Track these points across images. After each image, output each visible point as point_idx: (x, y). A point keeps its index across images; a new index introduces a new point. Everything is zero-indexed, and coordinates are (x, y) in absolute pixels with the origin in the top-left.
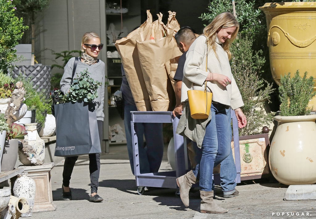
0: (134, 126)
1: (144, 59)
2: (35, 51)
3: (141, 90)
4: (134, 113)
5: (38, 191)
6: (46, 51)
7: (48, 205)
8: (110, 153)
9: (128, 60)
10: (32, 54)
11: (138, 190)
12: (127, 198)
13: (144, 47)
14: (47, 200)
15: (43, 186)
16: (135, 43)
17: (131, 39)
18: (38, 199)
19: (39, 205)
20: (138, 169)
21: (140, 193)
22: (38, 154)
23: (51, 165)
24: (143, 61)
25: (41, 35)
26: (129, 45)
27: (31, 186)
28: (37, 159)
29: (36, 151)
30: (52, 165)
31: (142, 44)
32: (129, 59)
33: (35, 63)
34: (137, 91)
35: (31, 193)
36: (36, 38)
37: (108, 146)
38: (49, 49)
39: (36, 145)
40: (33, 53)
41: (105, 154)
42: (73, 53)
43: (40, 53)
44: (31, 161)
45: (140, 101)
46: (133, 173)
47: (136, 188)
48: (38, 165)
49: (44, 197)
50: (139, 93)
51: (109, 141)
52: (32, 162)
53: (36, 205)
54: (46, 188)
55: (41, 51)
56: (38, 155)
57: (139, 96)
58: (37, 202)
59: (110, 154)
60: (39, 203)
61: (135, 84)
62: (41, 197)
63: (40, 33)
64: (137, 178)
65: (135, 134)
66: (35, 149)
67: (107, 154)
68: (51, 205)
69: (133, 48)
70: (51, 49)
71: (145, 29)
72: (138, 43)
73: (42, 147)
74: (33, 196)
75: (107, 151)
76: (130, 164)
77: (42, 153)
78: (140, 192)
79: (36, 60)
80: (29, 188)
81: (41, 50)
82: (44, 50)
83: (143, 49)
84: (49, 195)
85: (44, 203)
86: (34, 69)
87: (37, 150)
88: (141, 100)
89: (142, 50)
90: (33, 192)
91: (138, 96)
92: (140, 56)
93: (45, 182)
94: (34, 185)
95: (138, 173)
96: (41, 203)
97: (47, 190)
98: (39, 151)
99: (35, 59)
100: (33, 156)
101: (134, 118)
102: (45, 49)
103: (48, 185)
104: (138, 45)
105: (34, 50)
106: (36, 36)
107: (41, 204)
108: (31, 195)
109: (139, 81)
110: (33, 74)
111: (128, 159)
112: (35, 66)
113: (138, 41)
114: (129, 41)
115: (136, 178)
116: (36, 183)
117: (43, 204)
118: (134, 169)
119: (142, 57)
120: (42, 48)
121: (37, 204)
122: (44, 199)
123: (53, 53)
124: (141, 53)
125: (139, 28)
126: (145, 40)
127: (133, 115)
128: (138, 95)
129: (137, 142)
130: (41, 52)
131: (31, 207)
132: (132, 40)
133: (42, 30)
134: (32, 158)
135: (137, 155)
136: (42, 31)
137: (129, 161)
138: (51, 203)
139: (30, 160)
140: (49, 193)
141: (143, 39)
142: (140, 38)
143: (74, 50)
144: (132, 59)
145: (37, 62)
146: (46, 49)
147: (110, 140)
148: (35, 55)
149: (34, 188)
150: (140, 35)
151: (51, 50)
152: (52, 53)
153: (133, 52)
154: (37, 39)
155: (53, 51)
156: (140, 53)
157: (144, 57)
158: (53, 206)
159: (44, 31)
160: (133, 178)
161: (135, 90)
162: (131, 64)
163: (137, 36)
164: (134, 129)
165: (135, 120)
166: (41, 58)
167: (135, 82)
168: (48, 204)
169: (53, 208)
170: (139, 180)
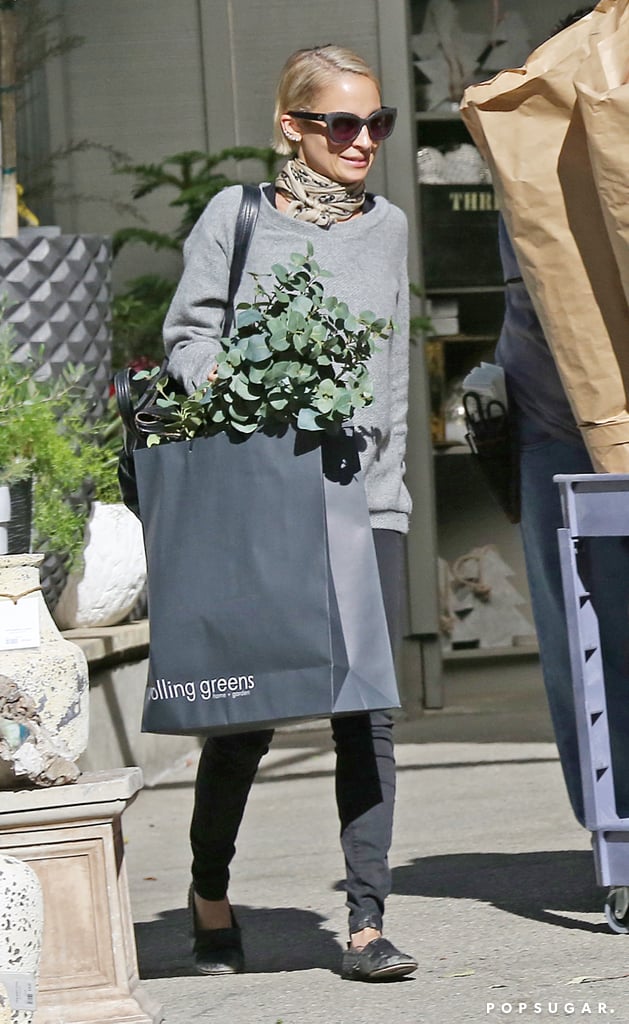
0: (577, 555)
1: (623, 185)
2: (22, 156)
3: (612, 355)
4: (574, 485)
5: (56, 930)
6: (76, 154)
7: (114, 1003)
8: (446, 710)
9: (537, 190)
10: (4, 172)
11: (607, 908)
12: (548, 956)
13: (623, 118)
14: (105, 975)
15: (83, 898)
16: (571, 97)
17: (548, 79)
18: (58, 974)
19: (61, 1002)
20: (602, 794)
21: (619, 922)
22: (50, 725)
23: (125, 781)
24: (616, 199)
25: (53, 66)
26: (540, 110)
27: (17, 899)
28: (48, 749)
29: (41, 708)
30: (132, 780)
31: (611, 105)
32: (540, 188)
33: (22, 223)
34: (586, 362)
35: (19, 938)
36: (21, 87)
37: (434, 668)
38: (99, 146)
39: (37, 673)
40: (11, 171)
41: (422, 716)
42: (231, 161)
43: (50, 166)
44: (11, 763)
45: (604, 416)
46: (580, 814)
47: (597, 898)
48: (53, 783)
49: (88, 962)
50: (601, 376)
51: (442, 640)
52: (19, 769)
53: (47, 1003)
54: (100, 909)
55: (51, 159)
56: (53, 729)
57: (600, 390)
58: (53, 986)
59: (448, 715)
60: (67, 995)
61: (574, 328)
62: (73, 961)
63: (45, 55)
64: (603, 844)
65: (583, 600)
66: (32, 697)
67: (434, 716)
68: (131, 1005)
69: (561, 126)
70: (105, 144)
71: (622, 19)
72: (589, 100)
73: (75, 685)
74: (29, 957)
75: (433, 696)
76: (558, 766)
77: (75, 716)
78: (620, 916)
79: (28, 206)
80: (7, 911)
81: (54, 149)
82: (70, 150)
83: (614, 129)
84: (118, 950)
85: (92, 993)
86: (17, 256)
87: (43, 701)
88: (614, 411)
89: (613, 135)
90: (30, 932)
91: (594, 392)
92: (599, 170)
93: (93, 876)
94: (35, 894)
95: (606, 815)
96: (75, 993)
97: (106, 924)
98: (57, 707)
99: (19, 204)
100: (25, 733)
101: (578, 511)
102: (75, 144)
103: (113, 895)
104: (585, 107)
105: (12, 155)
106: (26, 77)
107: (75, 1001)
108: (17, 951)
109: (597, 309)
110: (12, 283)
111: (548, 740)
112: (25, 242)
113: (585, 89)
114: (539, 87)
115: (595, 840)
116: (45, 886)
117: (88, 999)
118: (586, 795)
119: (613, 177)
120: (57, 140)
121: (54, 997)
122: (90, 969)
123: (121, 165)
124: (604, 151)
125: (588, 17)
126: (624, 84)
127: (571, 494)
128: (595, 383)
129: (595, 642)
130: (56, 162)
131: (21, 1014)
132: (553, 81)
133: (55, 44)
134: (17, 748)
135: (595, 717)
136: (59, 47)
137: (552, 750)
138: (131, 990)
139: (7, 758)
140: (116, 935)
141: (612, 78)
142: (600, 69)
143: (238, 144)
144: (558, 188)
145: (33, 220)
146: (81, 147)
147: (447, 635)
148: (19, 182)
149: (35, 912)
150: (595, 55)
151: (109, 149)
152: (114, 164)
153: (557, 151)
154: (27, 90)
155: (118, 155)
156: (600, 154)
157: (622, 176)
158: (141, 1007)
159: (67, 45)
160: (581, 841)
161: (577, 357)
162: (550, 215)
163: (582, 61)
164: (579, 572)
165: (581, 523)
166: (56, 193)
167: (578, 311)
168: (112, 997)
169: (140, 1018)
170: (611, 854)
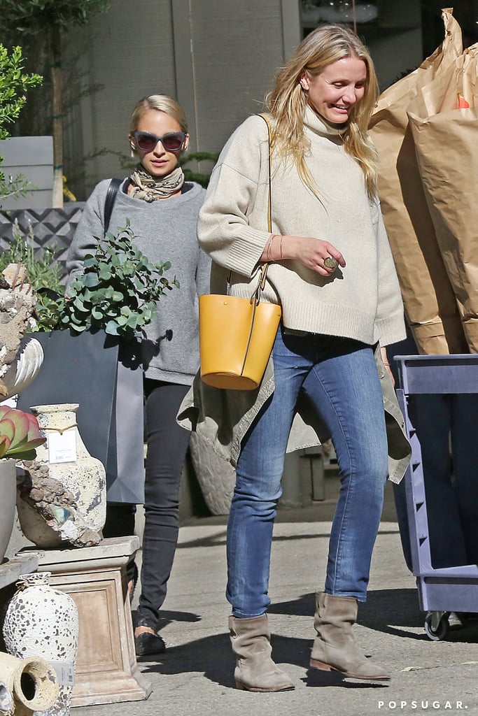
1: (437, 176)
2: (66, 158)
3: (430, 281)
4: (408, 363)
5: (86, 635)
6: (98, 157)
7: (122, 681)
8: (326, 501)
9: (384, 179)
10: (55, 168)
11: (426, 624)
12: (390, 653)
13: (438, 134)
14: (117, 664)
15: (103, 617)
16: (405, 121)
17: (390, 110)
18: (88, 663)
19: (90, 680)
20: (424, 552)
21: (434, 633)
22: (83, 509)
23: (129, 544)
24: (433, 184)
25: (85, 102)
26: (385, 129)
27: (62, 616)
28: (81, 524)
29: (77, 499)
30: (133, 544)
31: (431, 126)
32: (386, 178)
33: (66, 199)
34: (414, 286)
35: (64, 641)
36: (65, 115)
37: (319, 474)
38: (113, 152)
39: (75, 477)
40: (60, 167)
41: (312, 505)
42: (194, 161)
43: (83, 164)
44: (59, 532)
45: (425, 320)
47: (419, 618)
48: (84, 545)
49: (106, 656)
50: (424, 294)
51: (324, 458)
52: (64, 536)
53: (81, 681)
54: (113, 623)
55: (85, 159)
56: (85, 512)
57: (423, 303)
58: (85, 671)
59: (328, 504)
60: (93, 676)
61: (407, 265)
62: (97, 655)
63: (80, 96)
64: (424, 585)
65: (411, 434)
66: (71, 492)
67: (319, 505)
68: (132, 682)
69: (399, 139)
70: (117, 151)
71: (437, 73)
72: (416, 123)
73: (98, 485)
74: (70, 652)
75: (318, 491)
77: (98, 504)
78: (434, 629)
79: (70, 189)
80: (57, 624)
81: (86, 153)
82: (95, 156)
83: (431, 141)
84: (124, 649)
85: (108, 675)
86: (63, 219)
87: (78, 494)
88: (432, 316)
89: (431, 145)
90: (71, 637)
91: (419, 304)
92: (421, 164)
93: (108, 603)
94: (73, 614)
95: (426, 568)
96: (98, 675)
97: (117, 632)
98: (87, 498)
99: (64, 188)
100: (67, 514)
101: (409, 378)
102: (98, 151)
103: (121, 614)
104: (414, 127)
105: (60, 157)
106: (69, 109)
107: (98, 680)
108: (63, 649)
109: (421, 253)
110: (60, 236)
112: (68, 211)
113: (414, 116)
114: (386, 115)
115: (418, 582)
116: (80, 609)
117: (106, 679)
119: (431, 171)
120: (88, 149)
121: (86, 677)
122: (107, 660)
123: (126, 164)
124: (425, 155)
125: (416, 72)
126: (438, 113)
127: (404, 368)
128: (418, 298)
130: (87, 162)
131: (65, 688)
132: (393, 111)
133: (86, 89)
134: (62, 523)
135: (419, 506)
136: (88, 91)
138: (132, 673)
139: (56, 530)
140: (123, 639)
141: (431, 109)
142: (423, 104)
143: (198, 151)
144: (397, 177)
145: (73, 198)
146: (102, 152)
147: (327, 455)
148: (64, 175)
149: (74, 625)
150: (420, 95)
151: (119, 154)
152: (122, 164)
153: (396, 155)
154: (69, 118)
155: (124, 157)
156: (423, 156)
157: (437, 170)
158: (138, 683)
159: (93, 89)
160: (412, 584)
161: (408, 283)
162: (392, 195)
163: (412, 99)
164: (409, 416)
165: (412, 384)
166: (87, 182)
167: (410, 254)
168: (121, 678)
169: (140, 691)
170: (428, 590)
